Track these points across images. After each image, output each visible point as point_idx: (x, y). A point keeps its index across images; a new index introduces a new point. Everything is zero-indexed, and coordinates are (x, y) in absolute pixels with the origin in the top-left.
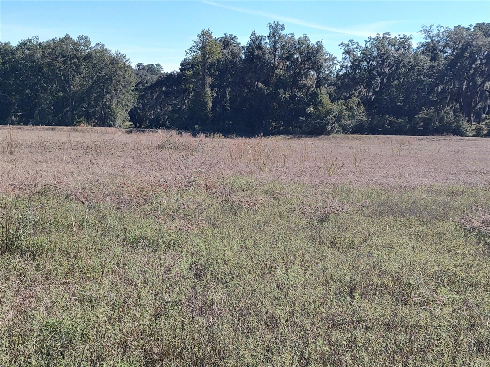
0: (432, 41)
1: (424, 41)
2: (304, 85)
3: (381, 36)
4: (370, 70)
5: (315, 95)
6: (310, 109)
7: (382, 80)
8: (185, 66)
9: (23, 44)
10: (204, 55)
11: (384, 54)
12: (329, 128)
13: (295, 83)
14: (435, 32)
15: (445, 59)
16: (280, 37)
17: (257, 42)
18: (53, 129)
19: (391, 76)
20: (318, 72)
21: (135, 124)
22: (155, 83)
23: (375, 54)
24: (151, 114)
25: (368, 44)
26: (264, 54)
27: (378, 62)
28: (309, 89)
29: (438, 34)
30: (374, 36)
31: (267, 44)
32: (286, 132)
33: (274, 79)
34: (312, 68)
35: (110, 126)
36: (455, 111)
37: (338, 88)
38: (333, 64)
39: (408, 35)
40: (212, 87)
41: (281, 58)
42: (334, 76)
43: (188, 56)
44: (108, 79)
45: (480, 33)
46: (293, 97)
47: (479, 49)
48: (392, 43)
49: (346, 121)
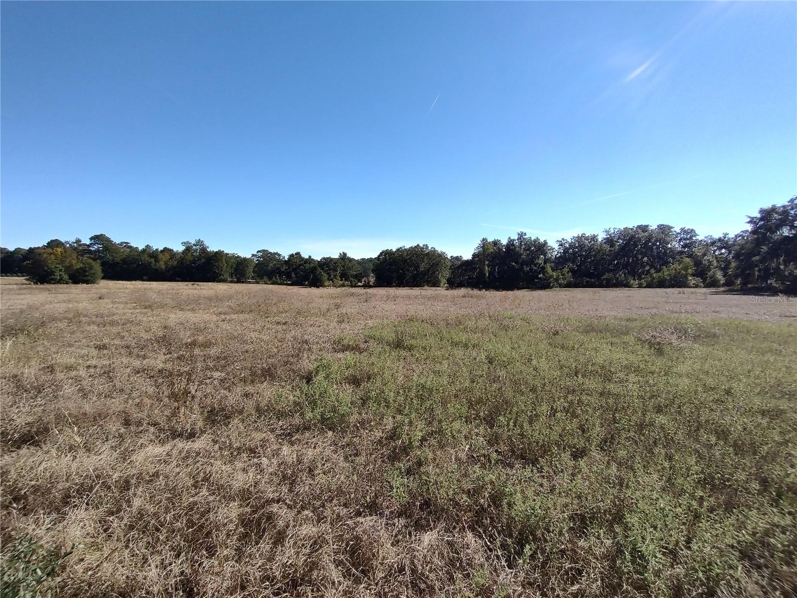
0: (611, 236)
1: (606, 237)
2: (537, 263)
3: (580, 235)
4: (574, 253)
5: (543, 268)
6: (541, 276)
7: (581, 259)
8: (474, 256)
9: (398, 250)
10: (484, 251)
11: (582, 245)
12: (552, 285)
13: (532, 262)
14: (612, 231)
15: (618, 246)
16: (524, 239)
17: (511, 242)
18: (412, 289)
19: (586, 257)
20: (545, 256)
21: (450, 285)
22: (460, 266)
23: (577, 245)
24: (458, 281)
25: (573, 240)
26: (515, 248)
27: (578, 250)
28: (540, 265)
29: (614, 232)
30: (576, 236)
31: (516, 243)
32: (528, 288)
33: (521, 261)
34: (542, 254)
35: (438, 287)
36: (625, 274)
37: (556, 263)
38: (553, 251)
39: (596, 234)
40: (488, 266)
41: (524, 249)
42: (553, 257)
43: (476, 251)
44: (437, 264)
45: (640, 231)
46: (531, 270)
47: (640, 240)
48: (587, 239)
49: (561, 281)
